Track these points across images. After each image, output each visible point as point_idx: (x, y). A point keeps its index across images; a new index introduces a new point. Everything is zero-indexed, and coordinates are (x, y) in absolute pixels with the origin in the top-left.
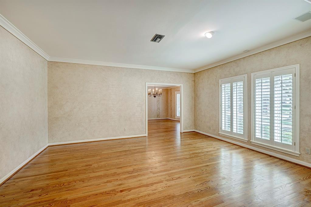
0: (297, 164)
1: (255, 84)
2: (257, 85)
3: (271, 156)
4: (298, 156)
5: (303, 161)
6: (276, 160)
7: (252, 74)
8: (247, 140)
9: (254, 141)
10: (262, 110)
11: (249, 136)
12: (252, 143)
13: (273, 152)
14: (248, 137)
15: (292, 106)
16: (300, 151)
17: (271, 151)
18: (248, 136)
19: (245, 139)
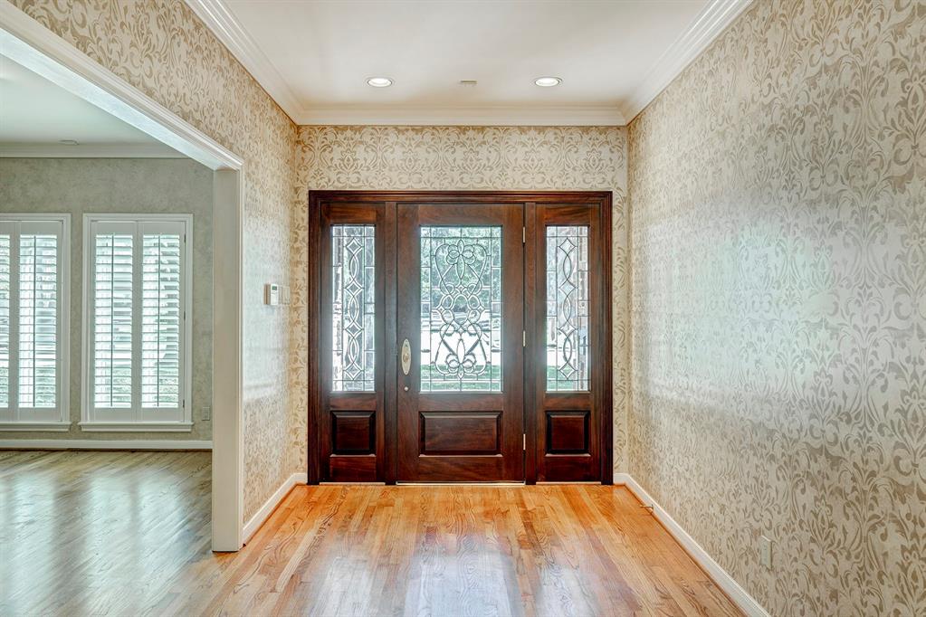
0: (186, 451)
1: (93, 248)
2: (98, 252)
3: (133, 451)
4: (189, 430)
5: (198, 439)
6: (146, 455)
7: (86, 218)
8: (69, 423)
9: (88, 422)
10: (114, 327)
11: (75, 411)
12: (83, 430)
13: (139, 439)
14: (71, 415)
15: (178, 314)
16: (192, 418)
17: (135, 438)
18: (71, 409)
19: (63, 423)
